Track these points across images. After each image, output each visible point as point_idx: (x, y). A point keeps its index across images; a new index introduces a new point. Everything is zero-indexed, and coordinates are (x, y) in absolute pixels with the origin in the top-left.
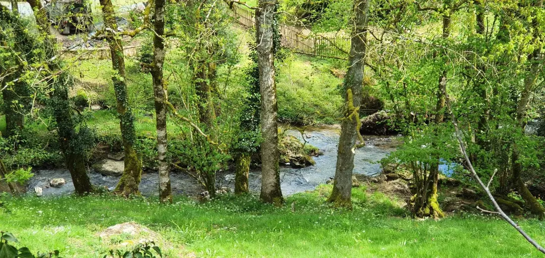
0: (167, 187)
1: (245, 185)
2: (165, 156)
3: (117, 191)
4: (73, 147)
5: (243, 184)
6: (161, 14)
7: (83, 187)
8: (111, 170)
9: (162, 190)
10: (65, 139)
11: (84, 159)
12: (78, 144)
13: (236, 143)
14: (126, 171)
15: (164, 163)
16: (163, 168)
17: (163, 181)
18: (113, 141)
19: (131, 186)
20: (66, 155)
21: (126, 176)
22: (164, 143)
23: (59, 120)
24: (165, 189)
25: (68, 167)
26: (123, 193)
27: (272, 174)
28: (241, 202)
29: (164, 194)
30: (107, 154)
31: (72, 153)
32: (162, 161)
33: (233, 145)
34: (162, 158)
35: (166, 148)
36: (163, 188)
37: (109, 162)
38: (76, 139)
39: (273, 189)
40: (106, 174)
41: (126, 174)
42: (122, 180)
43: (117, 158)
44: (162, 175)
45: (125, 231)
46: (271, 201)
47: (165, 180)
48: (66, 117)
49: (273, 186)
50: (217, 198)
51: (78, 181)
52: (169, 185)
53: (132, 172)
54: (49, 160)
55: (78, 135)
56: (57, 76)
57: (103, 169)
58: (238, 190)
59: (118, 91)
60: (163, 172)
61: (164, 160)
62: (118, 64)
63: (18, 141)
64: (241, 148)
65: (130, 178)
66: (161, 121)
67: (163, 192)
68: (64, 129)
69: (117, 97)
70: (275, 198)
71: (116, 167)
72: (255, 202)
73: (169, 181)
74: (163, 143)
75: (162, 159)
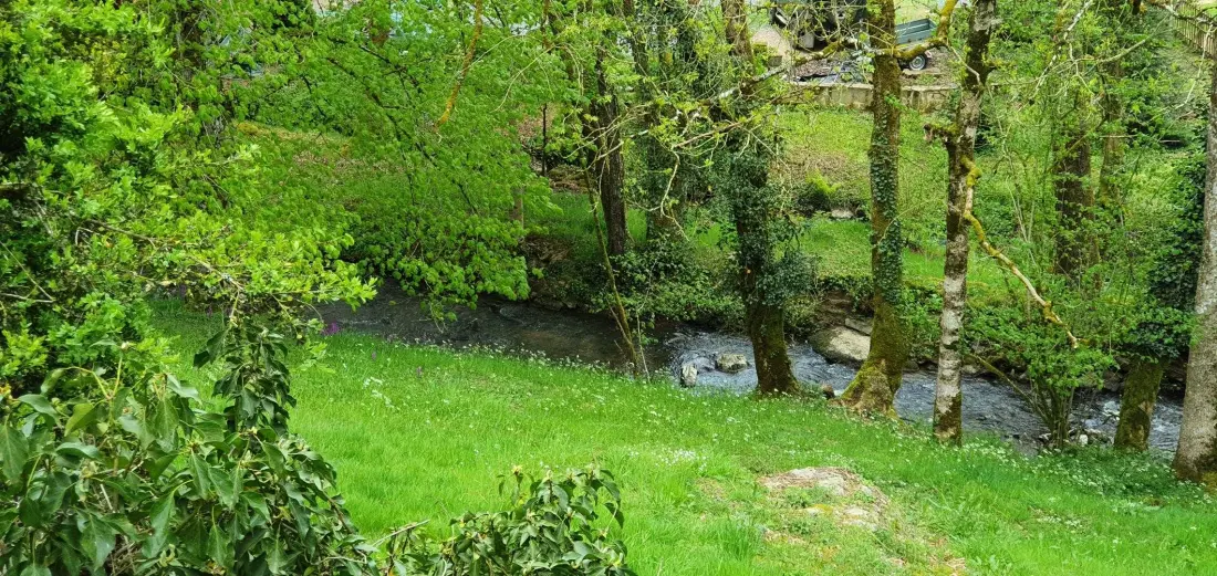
0: (952, 408)
1: (1141, 433)
2: (956, 338)
3: (845, 400)
4: (764, 292)
5: (1136, 429)
6: (984, 17)
7: (775, 379)
8: (847, 352)
9: (939, 412)
10: (749, 271)
11: (784, 318)
12: (774, 286)
13: (1132, 330)
14: (871, 358)
15: (951, 353)
16: (947, 364)
17: (945, 394)
18: (861, 289)
19: (876, 393)
20: (747, 305)
21: (871, 368)
22: (956, 308)
23: (741, 228)
24: (947, 412)
25: (749, 333)
26: (858, 405)
27: (1209, 414)
28: (1122, 469)
29: (944, 423)
30: (845, 317)
31: (760, 303)
32: (947, 347)
33: (1122, 336)
34: (948, 340)
35: (960, 318)
36: (944, 409)
37: (847, 334)
38: (772, 273)
39: (1206, 451)
40: (833, 359)
41: (871, 365)
42: (860, 377)
43: (864, 330)
44: (943, 378)
45: (821, 483)
46: (1197, 479)
47: (950, 390)
48: (757, 225)
49: (1207, 446)
50: (1069, 452)
51: (766, 364)
52: (956, 404)
53: (883, 362)
54: (722, 313)
55: (778, 266)
56: (723, 135)
57: (830, 349)
58: (1122, 442)
59: (877, 180)
60: (947, 373)
61: (952, 347)
62: (885, 122)
63: (661, 264)
64: (1142, 345)
65: (877, 375)
66: (955, 258)
67: (942, 418)
68: (750, 248)
69: (872, 193)
70: (1209, 475)
71: (859, 349)
72: (1156, 476)
73: (959, 396)
74: (954, 308)
75: (949, 343)
